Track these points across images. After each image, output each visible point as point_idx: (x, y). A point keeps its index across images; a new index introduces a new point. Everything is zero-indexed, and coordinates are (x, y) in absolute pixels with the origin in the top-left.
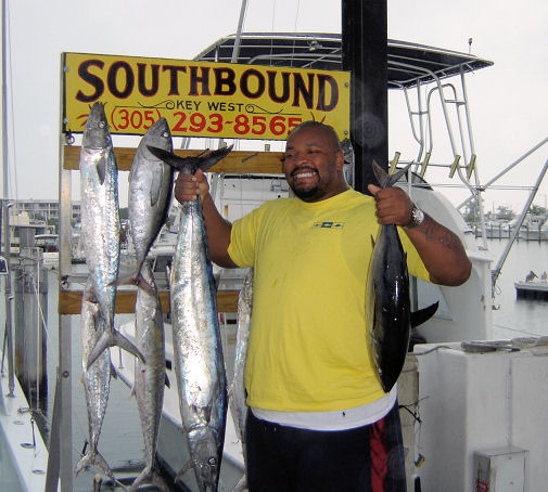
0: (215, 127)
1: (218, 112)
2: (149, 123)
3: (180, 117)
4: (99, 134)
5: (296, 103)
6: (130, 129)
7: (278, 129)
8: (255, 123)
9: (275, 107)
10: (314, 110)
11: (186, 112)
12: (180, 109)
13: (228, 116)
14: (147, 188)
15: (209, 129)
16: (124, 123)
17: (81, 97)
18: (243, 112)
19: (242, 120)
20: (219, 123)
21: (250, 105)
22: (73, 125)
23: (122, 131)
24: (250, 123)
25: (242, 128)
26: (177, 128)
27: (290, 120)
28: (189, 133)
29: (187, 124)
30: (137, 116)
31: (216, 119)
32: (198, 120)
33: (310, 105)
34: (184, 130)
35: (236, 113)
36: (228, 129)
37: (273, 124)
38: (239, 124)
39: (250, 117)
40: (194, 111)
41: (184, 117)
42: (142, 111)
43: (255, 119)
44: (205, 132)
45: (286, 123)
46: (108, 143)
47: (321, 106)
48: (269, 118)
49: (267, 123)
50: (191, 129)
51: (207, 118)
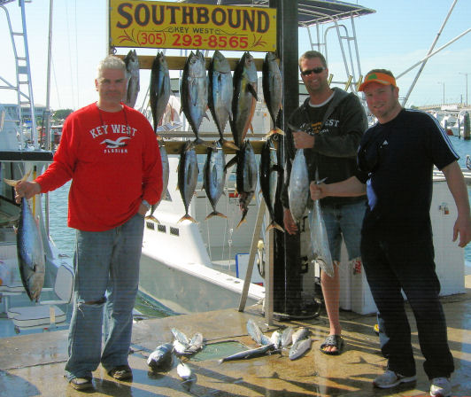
0: (197, 43)
1: (199, 33)
2: (159, 41)
3: (176, 37)
5: (244, 28)
6: (148, 44)
7: (234, 44)
8: (221, 40)
9: (233, 31)
10: (255, 33)
11: (181, 34)
12: (177, 33)
13: (205, 36)
15: (194, 44)
16: (144, 41)
17: (119, 25)
18: (214, 34)
20: (199, 41)
21: (217, 30)
22: (115, 42)
23: (143, 45)
24: (218, 41)
25: (213, 44)
26: (175, 44)
27: (241, 39)
28: (183, 46)
29: (181, 41)
30: (152, 37)
31: (197, 38)
32: (187, 39)
33: (253, 30)
34: (179, 45)
35: (210, 34)
36: (205, 44)
37: (231, 42)
38: (211, 41)
39: (218, 37)
40: (185, 33)
41: (179, 37)
42: (155, 34)
43: (220, 38)
44: (191, 46)
45: (239, 40)
47: (259, 30)
48: (229, 37)
49: (228, 41)
50: (184, 44)
51: (192, 37)
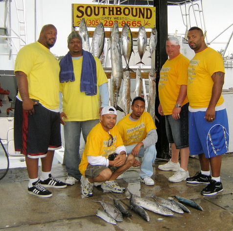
1: (117, 20)
2: (97, 24)
3: (106, 22)
4: (84, 27)
5: (139, 17)
6: (92, 25)
7: (134, 25)
8: (127, 23)
9: (133, 18)
11: (107, 20)
13: (120, 21)
14: (98, 42)
16: (90, 24)
17: (78, 16)
18: (124, 20)
19: (124, 22)
21: (126, 18)
22: (76, 25)
23: (89, 26)
26: (105, 25)
28: (109, 26)
29: (108, 24)
30: (93, 22)
32: (111, 23)
33: (144, 18)
35: (122, 20)
37: (133, 24)
38: (123, 23)
39: (126, 21)
40: (110, 20)
42: (95, 20)
45: (137, 23)
46: (86, 30)
47: (147, 18)
48: (132, 21)
49: (131, 23)
51: (113, 22)
